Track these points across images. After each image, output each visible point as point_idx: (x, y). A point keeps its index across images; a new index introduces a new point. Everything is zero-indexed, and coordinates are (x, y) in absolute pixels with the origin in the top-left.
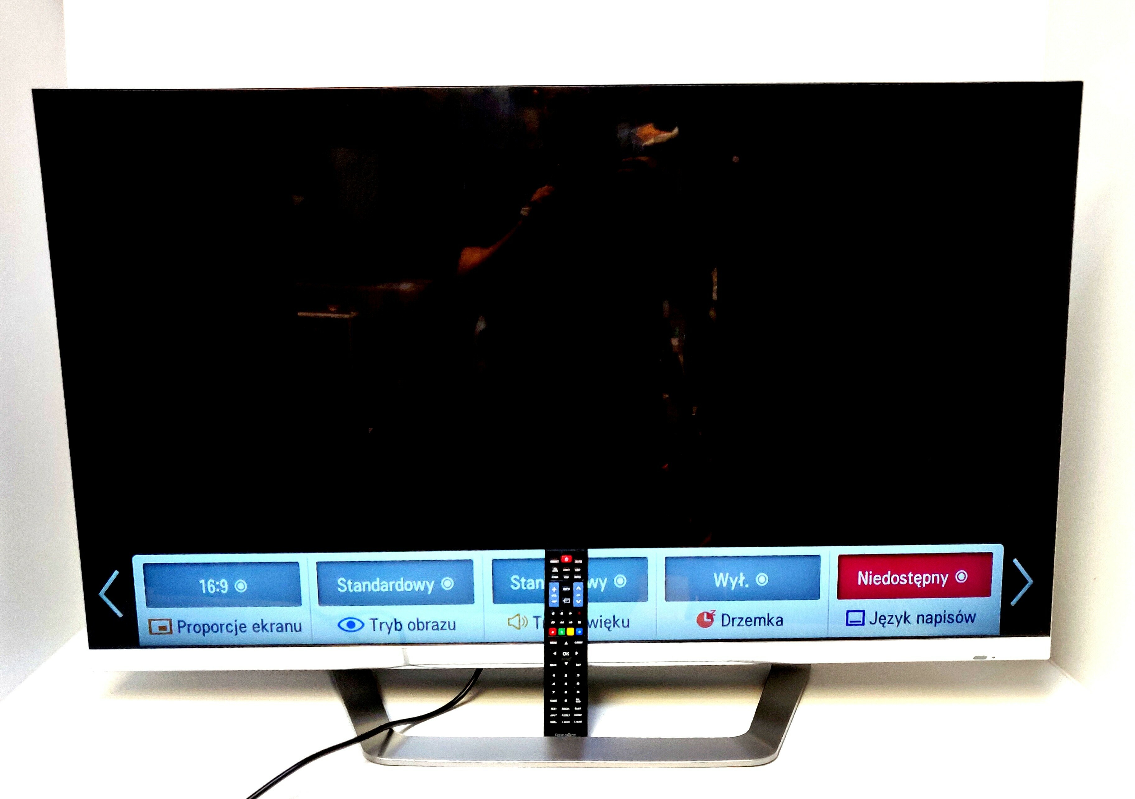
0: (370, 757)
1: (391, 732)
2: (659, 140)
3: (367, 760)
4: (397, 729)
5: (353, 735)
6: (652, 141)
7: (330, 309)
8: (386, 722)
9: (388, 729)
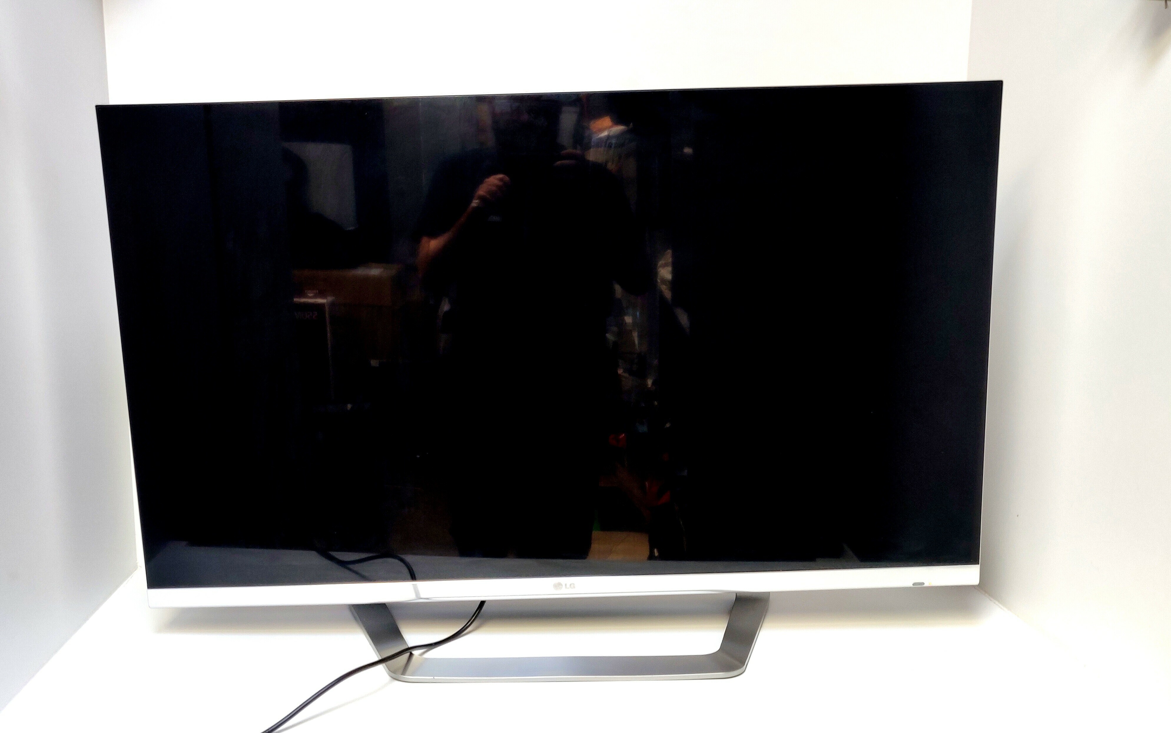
0: (393, 675)
1: (411, 654)
2: (612, 133)
3: (391, 679)
4: (416, 653)
5: (376, 658)
6: (605, 134)
7: (309, 295)
8: (407, 647)
9: (408, 652)
